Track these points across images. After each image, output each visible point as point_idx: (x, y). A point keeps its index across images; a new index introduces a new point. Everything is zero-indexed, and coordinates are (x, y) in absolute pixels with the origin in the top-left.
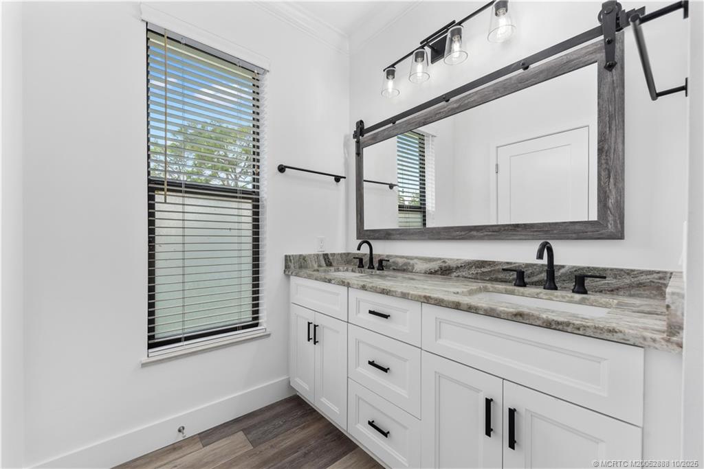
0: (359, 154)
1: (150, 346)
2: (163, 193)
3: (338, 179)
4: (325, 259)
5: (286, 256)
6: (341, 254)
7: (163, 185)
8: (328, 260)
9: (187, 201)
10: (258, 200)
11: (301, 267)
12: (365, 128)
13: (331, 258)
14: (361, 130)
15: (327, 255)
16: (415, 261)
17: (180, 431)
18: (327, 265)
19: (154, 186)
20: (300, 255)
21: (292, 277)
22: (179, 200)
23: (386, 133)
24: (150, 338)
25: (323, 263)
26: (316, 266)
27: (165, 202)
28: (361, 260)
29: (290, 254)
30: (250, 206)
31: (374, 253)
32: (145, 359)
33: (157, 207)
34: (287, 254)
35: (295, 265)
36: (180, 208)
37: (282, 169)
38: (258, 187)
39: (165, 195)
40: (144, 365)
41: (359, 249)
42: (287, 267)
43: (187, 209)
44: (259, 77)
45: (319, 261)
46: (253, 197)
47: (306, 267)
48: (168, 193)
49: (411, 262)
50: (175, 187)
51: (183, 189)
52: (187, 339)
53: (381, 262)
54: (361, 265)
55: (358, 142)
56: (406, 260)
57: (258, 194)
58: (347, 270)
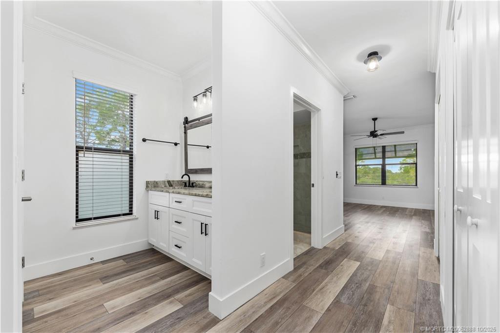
0: (185, 133)
1: (77, 221)
2: (83, 152)
3: (176, 144)
4: (168, 184)
5: (147, 182)
6: (178, 181)
7: (83, 148)
8: (170, 184)
9: (95, 156)
10: (132, 155)
11: (155, 187)
12: (189, 120)
13: (171, 182)
14: (186, 121)
15: (169, 181)
16: (206, 183)
17: (91, 259)
18: (170, 186)
19: (79, 149)
20: (154, 181)
21: (149, 191)
22: (91, 156)
23: (195, 125)
24: (77, 217)
25: (167, 185)
26: (163, 186)
27: (84, 156)
28: (186, 183)
29: (149, 180)
30: (128, 158)
31: (191, 180)
32: (74, 226)
33: (80, 159)
34: (148, 180)
35: (151, 186)
36: (91, 159)
37: (144, 140)
38: (132, 149)
39: (84, 153)
40: (74, 228)
41: (182, 178)
42: (147, 187)
43: (95, 159)
44: (133, 97)
45: (165, 184)
46: (130, 154)
47: (158, 187)
48: (86, 152)
49: (205, 183)
50: (89, 149)
51: (93, 150)
52: (95, 218)
53: (193, 184)
54: (185, 186)
55: (185, 127)
56: (202, 183)
57: (132, 152)
58: (179, 188)
